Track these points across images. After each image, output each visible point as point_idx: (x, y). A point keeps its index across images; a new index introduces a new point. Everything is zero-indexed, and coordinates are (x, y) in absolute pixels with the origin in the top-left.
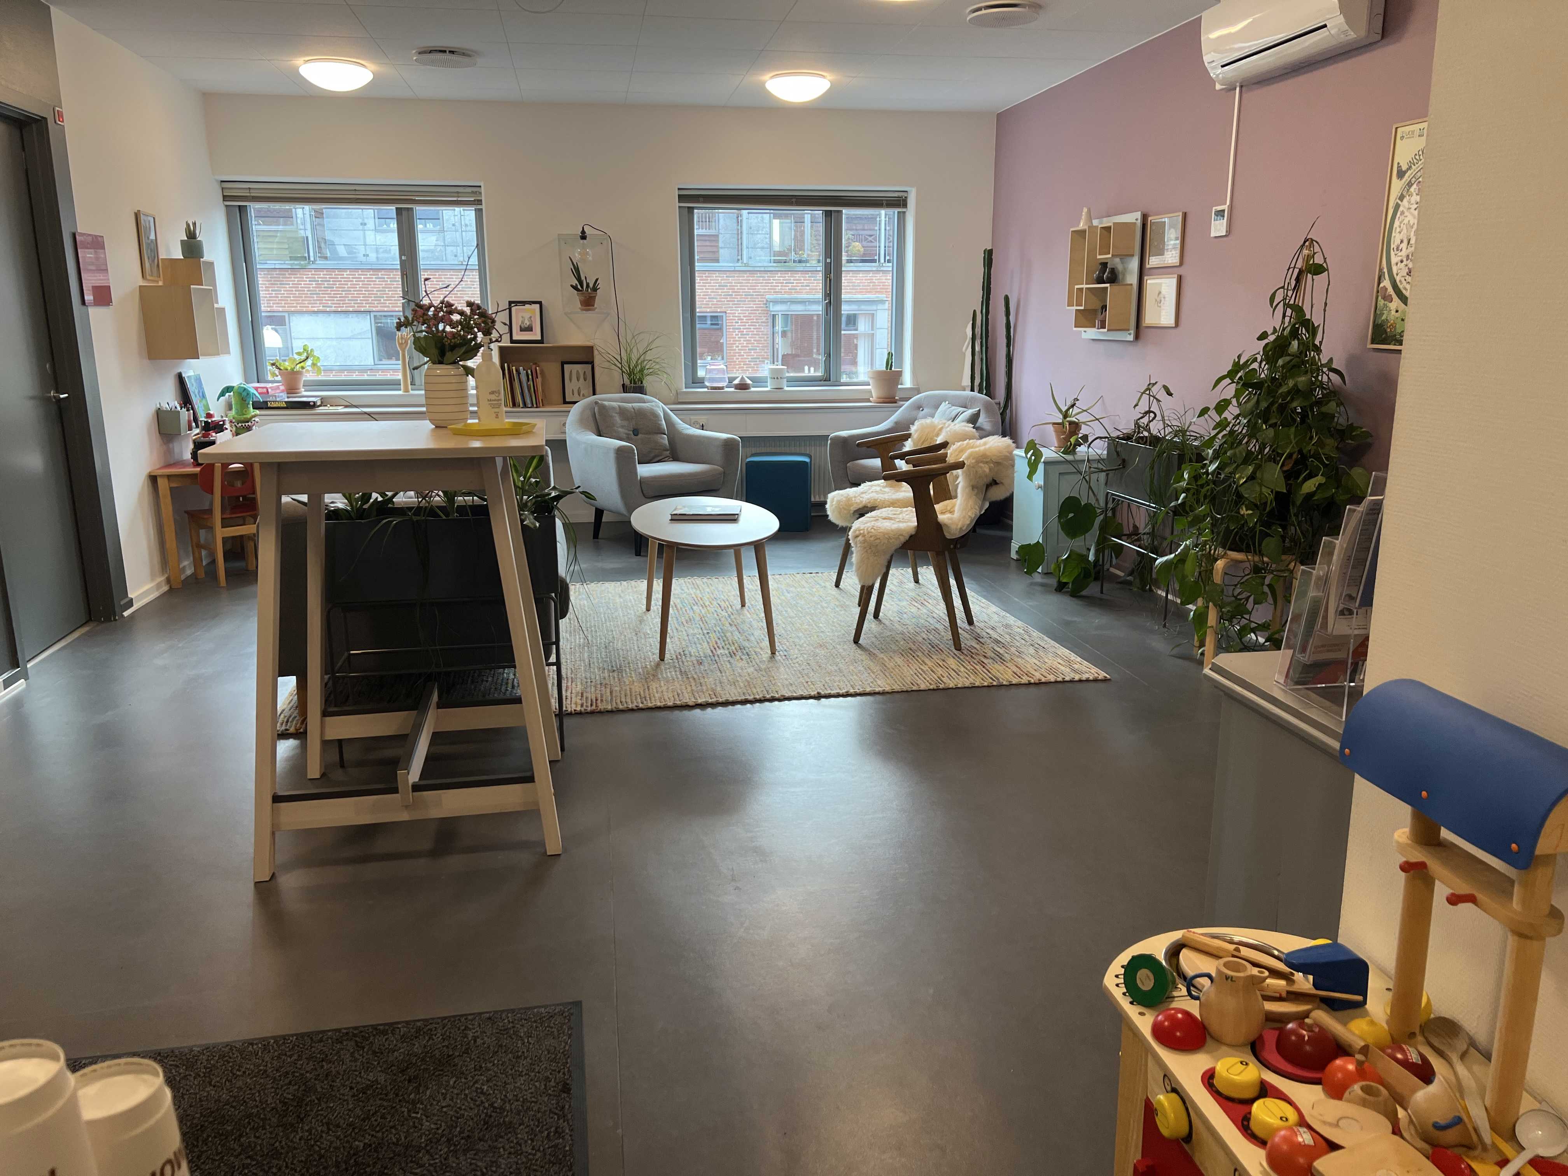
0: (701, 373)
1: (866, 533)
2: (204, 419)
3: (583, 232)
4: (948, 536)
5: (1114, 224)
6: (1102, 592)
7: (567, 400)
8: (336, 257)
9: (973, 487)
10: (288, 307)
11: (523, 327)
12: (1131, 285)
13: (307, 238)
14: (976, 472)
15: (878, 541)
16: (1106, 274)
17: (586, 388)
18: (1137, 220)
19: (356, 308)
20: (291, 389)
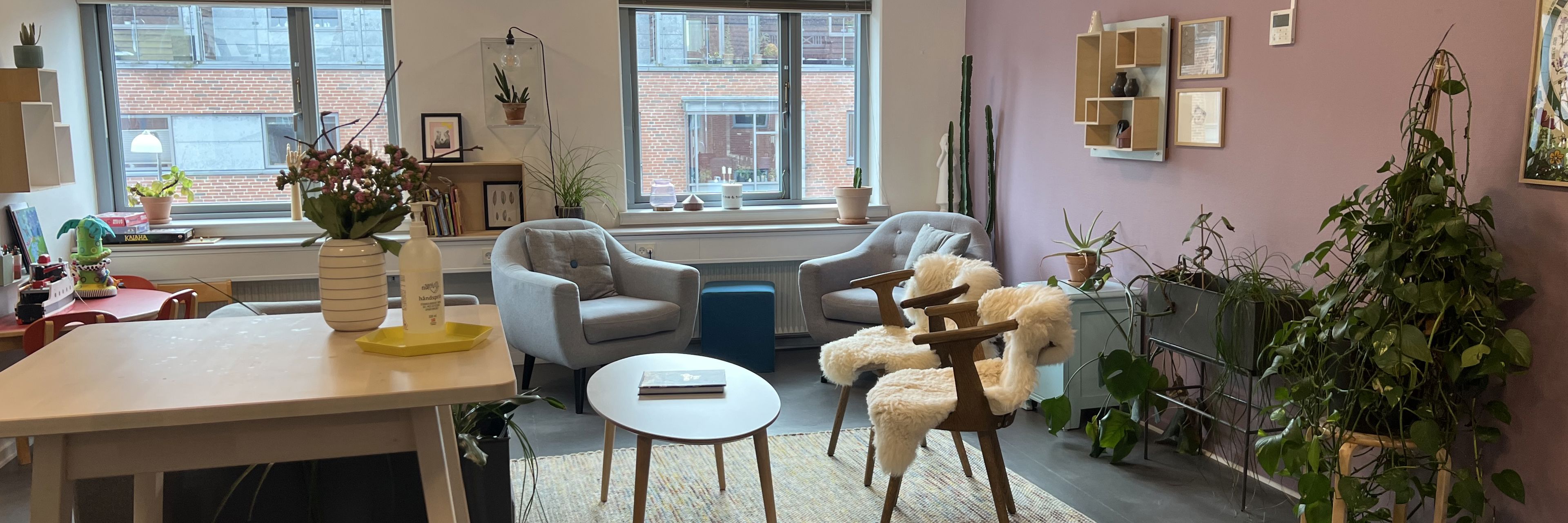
0: (644, 193)
1: (892, 409)
2: (36, 264)
3: (510, 36)
4: (995, 412)
5: (1138, 29)
6: (1146, 458)
7: (490, 226)
8: (226, 57)
9: (1029, 353)
10: (171, 109)
11: (438, 142)
12: (1158, 98)
13: (193, 37)
14: (1033, 334)
15: (909, 420)
16: (1127, 86)
17: (513, 212)
18: (1163, 25)
19: (246, 110)
20: (156, 219)
